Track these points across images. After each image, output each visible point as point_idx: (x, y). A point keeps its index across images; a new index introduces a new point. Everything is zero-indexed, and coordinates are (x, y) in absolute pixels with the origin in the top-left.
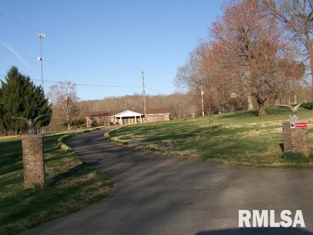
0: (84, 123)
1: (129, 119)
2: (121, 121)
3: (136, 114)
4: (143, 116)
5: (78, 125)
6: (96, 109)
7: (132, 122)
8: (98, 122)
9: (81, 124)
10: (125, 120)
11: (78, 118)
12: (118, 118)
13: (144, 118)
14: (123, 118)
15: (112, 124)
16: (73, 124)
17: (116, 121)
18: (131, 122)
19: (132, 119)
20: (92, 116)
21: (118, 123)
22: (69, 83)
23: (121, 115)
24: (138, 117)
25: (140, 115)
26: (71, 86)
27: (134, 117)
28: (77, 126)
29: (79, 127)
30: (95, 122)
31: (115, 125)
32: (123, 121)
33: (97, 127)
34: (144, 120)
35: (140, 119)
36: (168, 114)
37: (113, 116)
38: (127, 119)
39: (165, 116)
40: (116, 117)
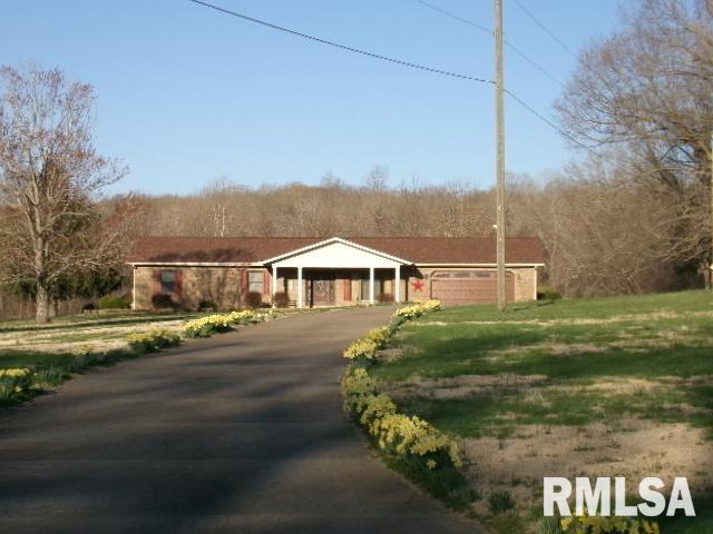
0: (117, 286)
1: (339, 284)
2: (298, 288)
3: (373, 260)
4: (407, 272)
5: (87, 294)
7: (356, 293)
9: (102, 292)
10: (320, 283)
11: (90, 261)
12: (288, 274)
13: (412, 280)
14: (312, 275)
15: (254, 301)
16: (61, 290)
17: (276, 285)
18: (348, 297)
19: (356, 284)
21: (283, 299)
22: (56, 79)
23: (301, 261)
24: (384, 275)
25: (394, 263)
26: (63, 91)
27: (362, 274)
28: (82, 302)
29: (90, 307)
31: (269, 306)
32: (312, 288)
33: (214, 318)
34: (411, 288)
35: (393, 285)
36: (536, 265)
37: (261, 264)
38: (328, 282)
39: (516, 277)
40: (274, 267)
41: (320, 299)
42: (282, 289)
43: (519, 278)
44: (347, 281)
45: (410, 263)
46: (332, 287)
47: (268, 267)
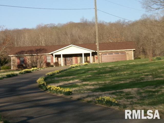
1: (74, 58)
2: (61, 60)
3: (83, 51)
4: (94, 54)
6: (26, 42)
7: (79, 61)
8: (29, 61)
9: (2, 65)
12: (58, 56)
13: (95, 56)
14: (65, 56)
15: (48, 65)
17: (55, 60)
18: (77, 62)
20: (20, 53)
21: (57, 64)
23: (62, 52)
24: (87, 55)
25: (90, 51)
27: (80, 55)
30: (24, 61)
31: (53, 66)
32: (65, 60)
33: (26, 70)
34: (95, 58)
35: (90, 58)
36: (133, 50)
37: (50, 54)
38: (70, 58)
39: (127, 54)
40: (54, 54)
41: (68, 63)
42: (57, 61)
43: (128, 54)
44: (76, 57)
45: (94, 51)
46: (72, 60)
47: (52, 54)
